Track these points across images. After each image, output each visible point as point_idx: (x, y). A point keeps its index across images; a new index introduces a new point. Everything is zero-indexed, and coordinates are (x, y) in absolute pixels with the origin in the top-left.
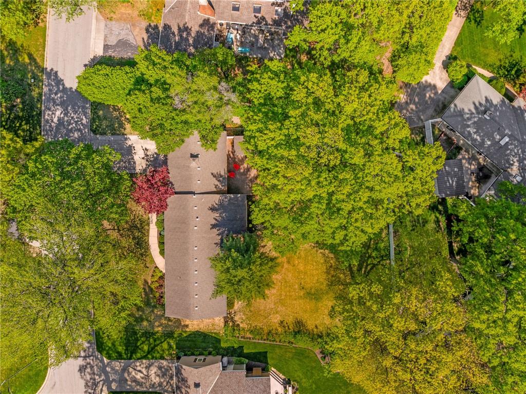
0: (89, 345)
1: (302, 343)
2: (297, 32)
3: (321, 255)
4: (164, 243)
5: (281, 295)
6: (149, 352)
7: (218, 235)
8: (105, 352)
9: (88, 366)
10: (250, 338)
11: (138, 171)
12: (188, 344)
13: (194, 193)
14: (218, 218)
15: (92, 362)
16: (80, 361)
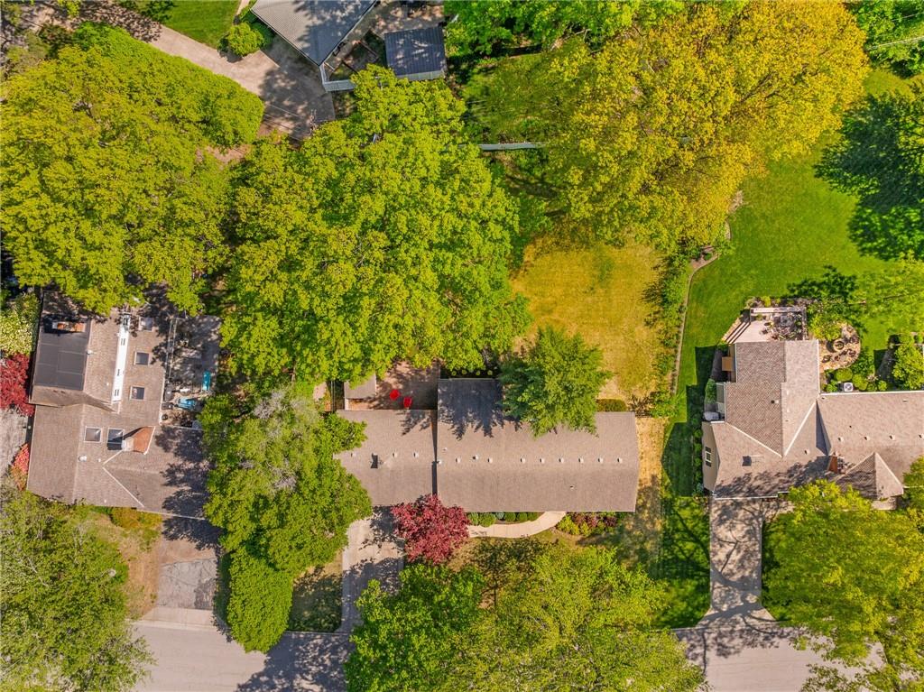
0: (685, 639)
1: (681, 291)
2: (178, 297)
3: (538, 260)
4: (517, 513)
5: (602, 325)
6: (697, 540)
7: (502, 425)
8: (697, 613)
9: (719, 641)
10: (673, 375)
11: (400, 555)
12: (683, 477)
13: (435, 464)
14: (475, 427)
15: (713, 635)
16: (711, 654)
